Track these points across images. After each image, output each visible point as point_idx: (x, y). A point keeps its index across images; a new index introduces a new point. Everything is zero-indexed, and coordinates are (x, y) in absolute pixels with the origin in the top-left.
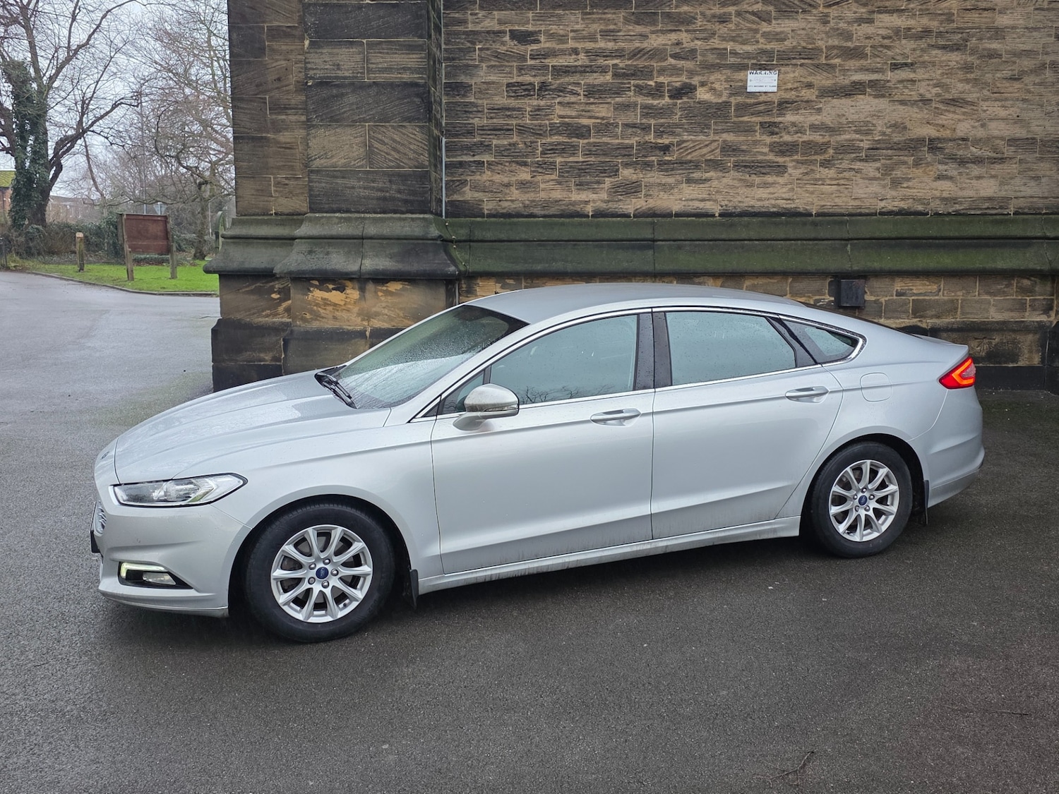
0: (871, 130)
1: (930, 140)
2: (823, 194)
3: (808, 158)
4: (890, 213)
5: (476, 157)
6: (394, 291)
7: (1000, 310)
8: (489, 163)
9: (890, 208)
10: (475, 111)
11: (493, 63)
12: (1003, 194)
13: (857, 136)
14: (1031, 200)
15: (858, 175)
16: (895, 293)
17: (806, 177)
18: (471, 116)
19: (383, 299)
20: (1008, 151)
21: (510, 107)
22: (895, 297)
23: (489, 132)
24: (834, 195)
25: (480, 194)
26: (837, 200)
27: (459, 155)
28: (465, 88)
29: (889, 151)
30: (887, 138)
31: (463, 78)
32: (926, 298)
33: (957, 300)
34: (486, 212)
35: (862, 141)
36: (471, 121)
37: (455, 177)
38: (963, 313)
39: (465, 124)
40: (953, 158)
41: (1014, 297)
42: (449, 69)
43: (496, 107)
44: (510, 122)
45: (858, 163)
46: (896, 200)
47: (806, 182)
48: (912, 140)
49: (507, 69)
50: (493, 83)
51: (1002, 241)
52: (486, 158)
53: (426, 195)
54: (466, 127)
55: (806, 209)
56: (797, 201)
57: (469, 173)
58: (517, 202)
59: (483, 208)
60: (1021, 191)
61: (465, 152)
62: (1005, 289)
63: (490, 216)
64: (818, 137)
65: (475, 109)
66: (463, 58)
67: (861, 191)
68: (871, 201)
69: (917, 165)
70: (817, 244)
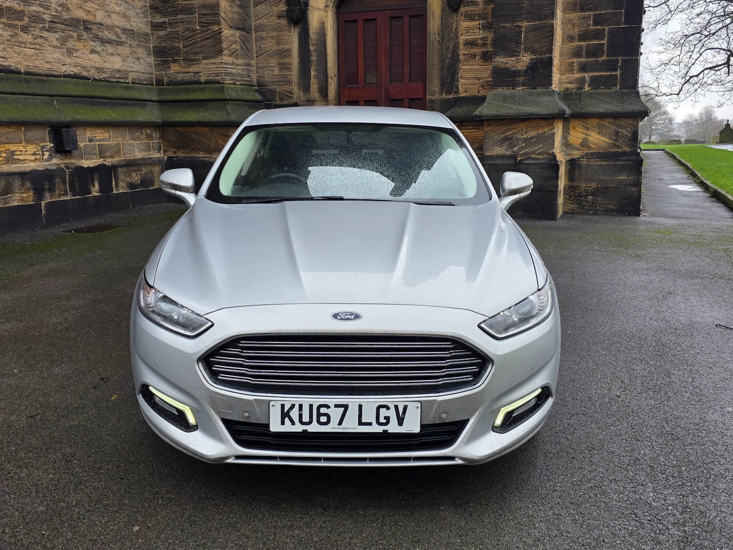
0: (48, 6)
1: (84, 21)
2: (26, 56)
3: (12, 22)
4: (69, 76)
7: (140, 151)
9: (69, 72)
12: (124, 68)
13: (41, 9)
14: (137, 74)
15: (47, 42)
16: (87, 140)
17: (12, 39)
20: (123, 38)
22: (88, 143)
24: (34, 58)
26: (36, 62)
29: (62, 25)
30: (59, 14)
32: (105, 143)
33: (120, 144)
35: (45, 14)
38: (124, 154)
40: (96, 38)
41: (145, 141)
45: (45, 33)
46: (71, 66)
47: (14, 43)
48: (73, 19)
51: (133, 102)
55: (17, 68)
56: (10, 60)
60: (132, 67)
62: (140, 136)
64: (16, 5)
67: (50, 56)
68: (57, 65)
69: (79, 39)
70: (34, 98)
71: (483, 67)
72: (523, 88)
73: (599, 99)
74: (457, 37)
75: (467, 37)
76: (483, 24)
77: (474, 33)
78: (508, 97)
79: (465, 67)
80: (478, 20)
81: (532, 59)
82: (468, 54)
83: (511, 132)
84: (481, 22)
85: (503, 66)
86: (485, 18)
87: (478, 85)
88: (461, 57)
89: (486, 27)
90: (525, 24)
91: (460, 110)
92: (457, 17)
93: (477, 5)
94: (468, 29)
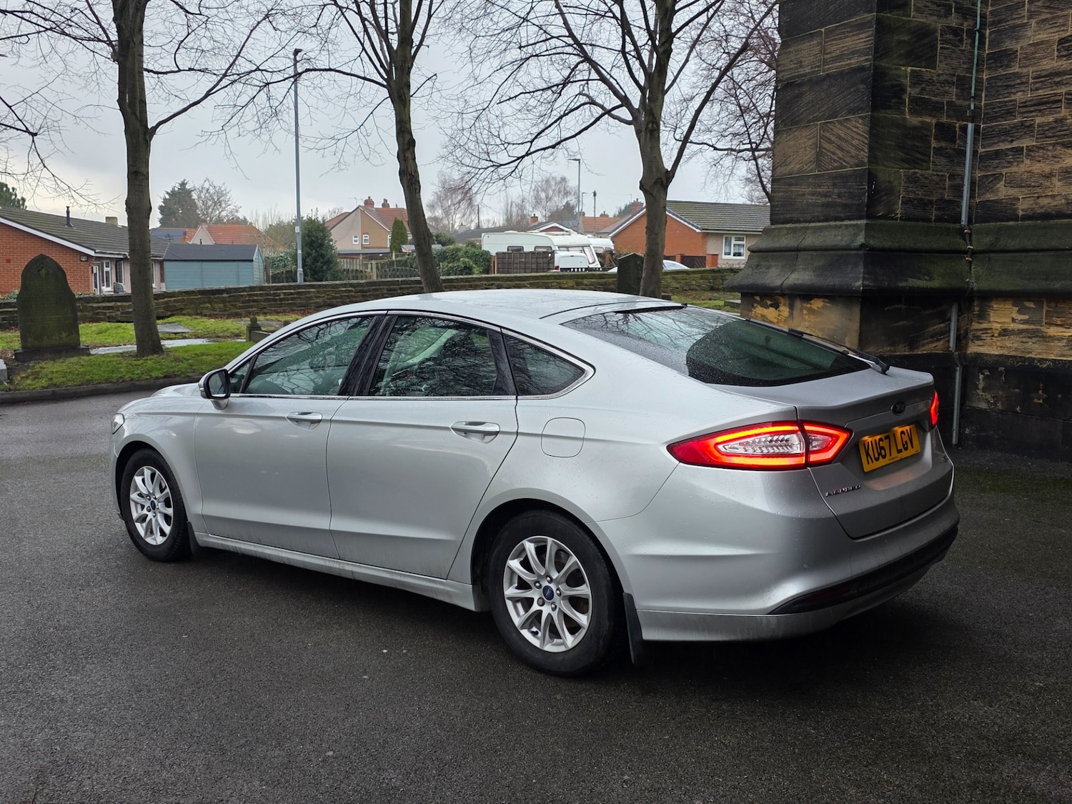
5: (1014, 143)
6: (816, 309)
8: (1030, 149)
10: (1018, 84)
11: (1044, 17)
18: (1013, 91)
19: (807, 317)
21: (1061, 70)
23: (1032, 109)
25: (1016, 190)
27: (996, 143)
28: (1009, 56)
31: (1009, 45)
34: (1021, 213)
36: (1013, 97)
37: (989, 171)
39: (1006, 102)
42: (993, 36)
43: (1044, 73)
44: (1059, 91)
49: (1061, 21)
50: (1042, 42)
52: (1026, 142)
53: (863, 198)
54: (1006, 106)
57: (1006, 165)
58: (1059, 197)
59: (1018, 209)
61: (1003, 138)
63: (1025, 218)
65: (1018, 81)
66: (1009, 18)
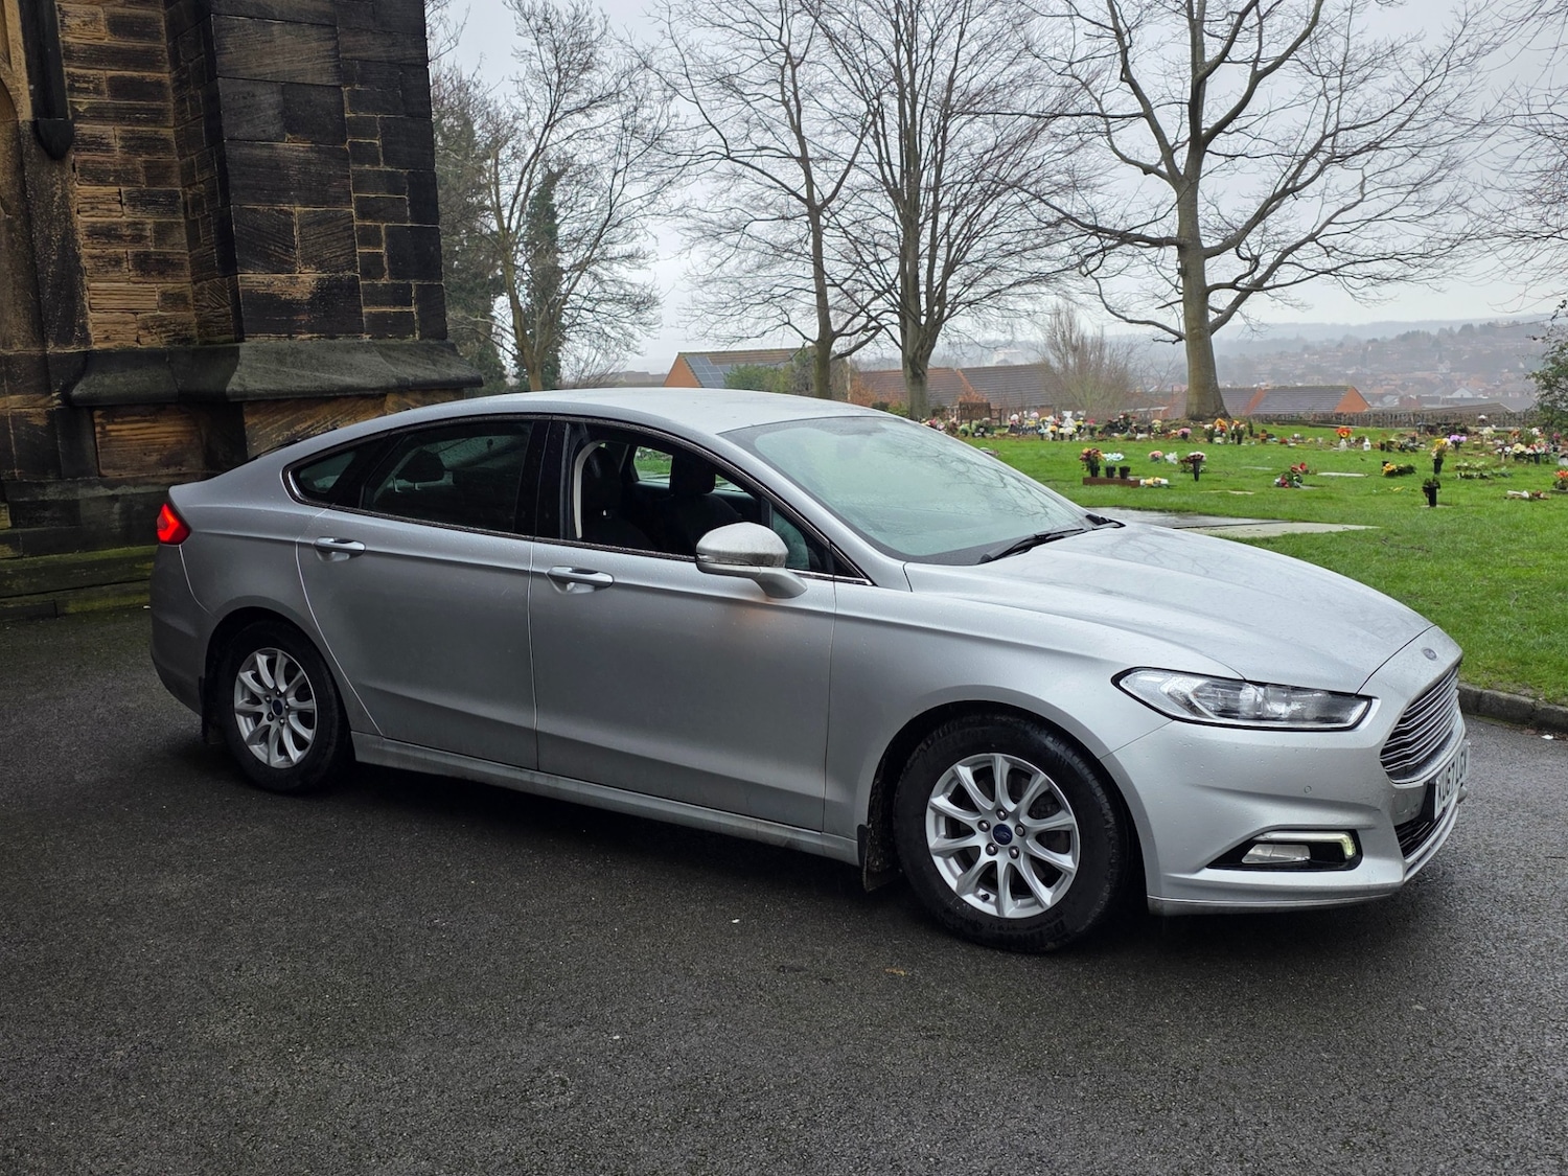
71: (141, 285)
72: (310, 335)
73: (390, 357)
74: (68, 217)
75: (94, 219)
76: (129, 194)
77: (110, 210)
78: (286, 354)
79: (98, 284)
80: (117, 184)
81: (319, 279)
82: (103, 257)
83: (304, 426)
84: (123, 189)
85: (262, 290)
86: (132, 182)
87: (135, 326)
88: (85, 263)
89: (135, 201)
90: (298, 209)
91: (107, 381)
92: (62, 172)
93: (108, 151)
94: (93, 200)
